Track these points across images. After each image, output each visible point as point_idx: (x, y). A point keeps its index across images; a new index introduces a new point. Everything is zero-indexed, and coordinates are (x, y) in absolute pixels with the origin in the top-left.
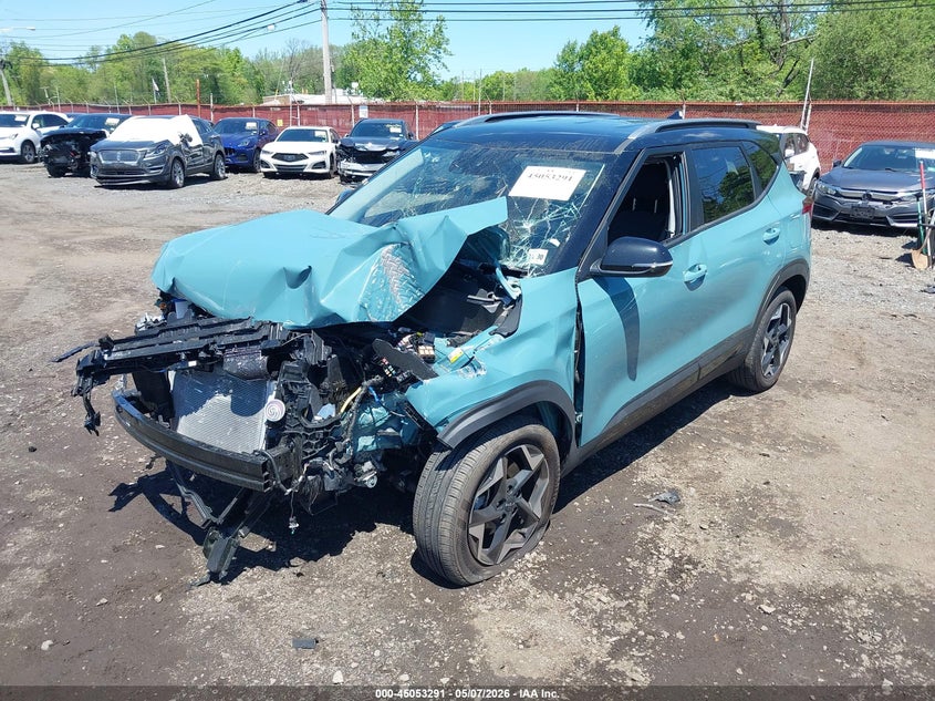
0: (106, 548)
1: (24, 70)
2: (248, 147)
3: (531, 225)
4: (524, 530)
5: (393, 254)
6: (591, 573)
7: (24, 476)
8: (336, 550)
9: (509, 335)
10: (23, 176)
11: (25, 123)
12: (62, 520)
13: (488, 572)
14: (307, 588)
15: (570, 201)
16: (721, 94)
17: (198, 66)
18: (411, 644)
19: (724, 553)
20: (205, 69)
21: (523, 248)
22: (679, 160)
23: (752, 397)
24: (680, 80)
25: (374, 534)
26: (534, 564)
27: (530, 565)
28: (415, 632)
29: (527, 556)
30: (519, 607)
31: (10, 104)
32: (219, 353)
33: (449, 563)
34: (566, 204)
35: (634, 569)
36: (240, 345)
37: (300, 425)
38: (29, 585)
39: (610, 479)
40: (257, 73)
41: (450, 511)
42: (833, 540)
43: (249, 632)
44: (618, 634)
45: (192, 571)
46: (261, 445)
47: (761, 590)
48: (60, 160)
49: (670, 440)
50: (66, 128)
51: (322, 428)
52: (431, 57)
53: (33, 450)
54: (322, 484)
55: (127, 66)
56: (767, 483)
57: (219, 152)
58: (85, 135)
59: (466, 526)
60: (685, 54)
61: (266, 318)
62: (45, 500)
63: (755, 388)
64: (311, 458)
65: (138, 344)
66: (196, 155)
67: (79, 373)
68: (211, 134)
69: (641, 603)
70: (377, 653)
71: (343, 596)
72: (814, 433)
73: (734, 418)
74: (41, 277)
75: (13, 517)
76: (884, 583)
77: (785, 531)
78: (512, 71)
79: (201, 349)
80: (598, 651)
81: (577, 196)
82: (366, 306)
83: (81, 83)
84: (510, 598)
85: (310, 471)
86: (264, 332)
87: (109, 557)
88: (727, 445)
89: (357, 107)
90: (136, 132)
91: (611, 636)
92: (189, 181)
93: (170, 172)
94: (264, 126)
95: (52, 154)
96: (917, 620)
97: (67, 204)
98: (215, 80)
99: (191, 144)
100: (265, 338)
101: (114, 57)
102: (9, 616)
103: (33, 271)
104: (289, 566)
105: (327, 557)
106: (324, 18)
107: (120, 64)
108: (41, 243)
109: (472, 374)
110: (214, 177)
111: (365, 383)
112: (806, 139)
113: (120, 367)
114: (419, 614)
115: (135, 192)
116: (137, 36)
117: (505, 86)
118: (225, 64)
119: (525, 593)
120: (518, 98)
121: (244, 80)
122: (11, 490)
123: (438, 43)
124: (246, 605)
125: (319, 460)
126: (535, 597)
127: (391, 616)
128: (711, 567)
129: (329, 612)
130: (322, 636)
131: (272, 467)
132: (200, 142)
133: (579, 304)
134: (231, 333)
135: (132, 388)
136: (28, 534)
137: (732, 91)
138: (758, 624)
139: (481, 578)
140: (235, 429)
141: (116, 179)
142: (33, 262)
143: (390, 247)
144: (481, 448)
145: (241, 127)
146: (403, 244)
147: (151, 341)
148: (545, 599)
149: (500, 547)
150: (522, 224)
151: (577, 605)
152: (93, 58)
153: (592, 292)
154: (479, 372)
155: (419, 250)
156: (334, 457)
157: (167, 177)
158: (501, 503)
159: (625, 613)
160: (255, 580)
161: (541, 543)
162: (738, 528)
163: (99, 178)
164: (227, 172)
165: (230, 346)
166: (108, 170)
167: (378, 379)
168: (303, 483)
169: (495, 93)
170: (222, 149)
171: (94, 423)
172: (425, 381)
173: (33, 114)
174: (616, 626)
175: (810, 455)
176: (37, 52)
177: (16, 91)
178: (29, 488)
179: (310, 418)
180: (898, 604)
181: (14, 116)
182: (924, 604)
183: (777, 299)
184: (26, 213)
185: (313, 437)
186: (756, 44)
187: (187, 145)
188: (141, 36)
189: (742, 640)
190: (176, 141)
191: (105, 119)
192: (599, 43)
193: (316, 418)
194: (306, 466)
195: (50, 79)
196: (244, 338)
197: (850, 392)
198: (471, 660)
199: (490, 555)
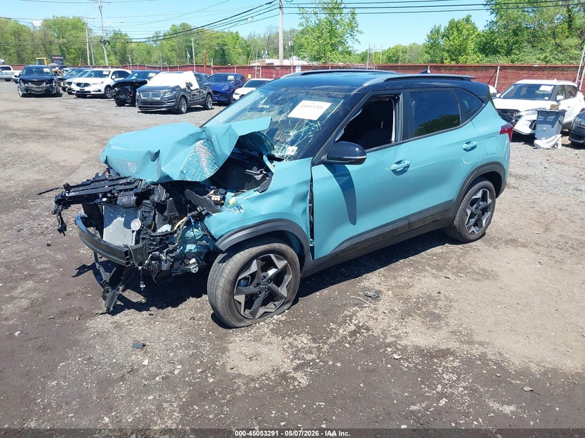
0: (63, 294)
1: (119, 45)
2: (227, 91)
3: (294, 133)
4: (276, 303)
5: (203, 145)
6: (306, 328)
7: (39, 257)
8: (175, 305)
9: (262, 192)
10: (103, 105)
11: (108, 76)
12: (48, 279)
13: (248, 322)
14: (152, 321)
15: (318, 120)
16: (539, 59)
17: (214, 43)
18: (191, 352)
19: (390, 327)
20: (218, 44)
21: (286, 146)
22: (399, 98)
23: (460, 246)
24: (512, 49)
25: (199, 299)
26: (277, 321)
27: (274, 321)
28: (196, 347)
29: (275, 317)
30: (257, 341)
31: (107, 65)
32: (116, 194)
33: (222, 314)
34: (315, 122)
35: (332, 329)
36: (126, 190)
37: (147, 233)
38: (20, 307)
39: (345, 282)
40: (248, 46)
41: (221, 284)
42: (461, 325)
43: (115, 339)
44: (305, 360)
45: (100, 308)
46: (133, 244)
47: (399, 347)
48: (123, 97)
49: (393, 265)
50: (128, 79)
51: (159, 236)
52: (348, 35)
53: (49, 245)
54: (160, 266)
55: (174, 42)
56: (439, 293)
57: (209, 93)
58: (136, 82)
59: (232, 294)
60: (515, 33)
61: (138, 177)
62: (45, 269)
63: (462, 241)
64: (153, 251)
65: (82, 188)
66: (195, 95)
67: (56, 202)
68: (205, 82)
69: (326, 346)
70: (172, 354)
71: (168, 327)
72: (487, 268)
73: (440, 256)
74: (89, 159)
75: (26, 276)
76: (476, 351)
77: (433, 319)
78: (406, 45)
79: (108, 192)
80: (287, 366)
81: (322, 118)
82: (184, 172)
83: (149, 53)
84: (256, 336)
85: (152, 259)
86: (136, 184)
87: (63, 298)
88: (427, 271)
89: (294, 67)
90: (163, 81)
91: (299, 360)
92: (190, 110)
93: (178, 104)
94: (238, 79)
95: (118, 93)
96: (485, 372)
97: (120, 121)
98: (223, 50)
99: (192, 88)
100: (136, 187)
101: (167, 37)
102: (6, 319)
103: (85, 156)
104: (149, 310)
105: (170, 308)
106: (281, 13)
107: (170, 42)
108: (96, 142)
109: (237, 212)
110: (205, 108)
111: (188, 215)
112: (576, 89)
113: (75, 200)
114: (202, 339)
115: (158, 115)
116: (181, 25)
117: (401, 54)
118: (229, 41)
119: (265, 334)
120: (409, 62)
121: (240, 50)
122: (31, 263)
123: (352, 27)
124: (118, 326)
125: (157, 253)
126: (269, 337)
127: (188, 339)
128: (377, 332)
129: (158, 333)
130: (148, 344)
131: (131, 254)
132: (198, 87)
133: (312, 178)
134: (122, 184)
135: (82, 212)
136: (30, 284)
137: (546, 57)
138: (387, 363)
139: (243, 324)
140: (125, 235)
141: (149, 108)
142: (88, 152)
143: (202, 141)
144: (242, 253)
145: (225, 78)
146: (208, 140)
147: (87, 187)
148: (274, 338)
149: (257, 310)
150: (289, 133)
151: (289, 343)
152: (156, 38)
153: (321, 172)
154: (241, 210)
155: (215, 143)
156: (167, 253)
157: (176, 107)
158: (258, 284)
159: (314, 350)
160: (128, 315)
161: (287, 311)
162: (406, 314)
163: (140, 107)
164: (214, 104)
165: (121, 191)
166: (145, 102)
167: (195, 213)
168: (149, 264)
169: (394, 58)
170: (211, 91)
171: (63, 229)
172: (214, 215)
173: (113, 70)
174: (305, 356)
175: (477, 280)
176: (126, 35)
177: (112, 57)
178: (40, 263)
179: (155, 230)
180: (480, 363)
181: (102, 72)
182: (495, 364)
183: (477, 186)
184: (96, 126)
185: (154, 240)
186: (566, 26)
187: (189, 88)
188: (183, 25)
189: (373, 370)
190: (183, 86)
191: (148, 74)
192: (454, 26)
193: (158, 231)
194: (150, 255)
195: (132, 51)
196: (128, 187)
197: (526, 247)
198: (217, 363)
199: (251, 313)
